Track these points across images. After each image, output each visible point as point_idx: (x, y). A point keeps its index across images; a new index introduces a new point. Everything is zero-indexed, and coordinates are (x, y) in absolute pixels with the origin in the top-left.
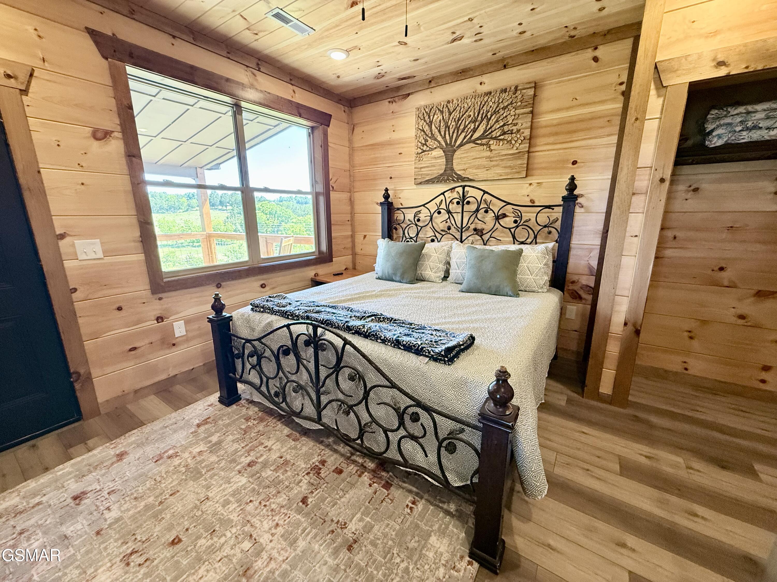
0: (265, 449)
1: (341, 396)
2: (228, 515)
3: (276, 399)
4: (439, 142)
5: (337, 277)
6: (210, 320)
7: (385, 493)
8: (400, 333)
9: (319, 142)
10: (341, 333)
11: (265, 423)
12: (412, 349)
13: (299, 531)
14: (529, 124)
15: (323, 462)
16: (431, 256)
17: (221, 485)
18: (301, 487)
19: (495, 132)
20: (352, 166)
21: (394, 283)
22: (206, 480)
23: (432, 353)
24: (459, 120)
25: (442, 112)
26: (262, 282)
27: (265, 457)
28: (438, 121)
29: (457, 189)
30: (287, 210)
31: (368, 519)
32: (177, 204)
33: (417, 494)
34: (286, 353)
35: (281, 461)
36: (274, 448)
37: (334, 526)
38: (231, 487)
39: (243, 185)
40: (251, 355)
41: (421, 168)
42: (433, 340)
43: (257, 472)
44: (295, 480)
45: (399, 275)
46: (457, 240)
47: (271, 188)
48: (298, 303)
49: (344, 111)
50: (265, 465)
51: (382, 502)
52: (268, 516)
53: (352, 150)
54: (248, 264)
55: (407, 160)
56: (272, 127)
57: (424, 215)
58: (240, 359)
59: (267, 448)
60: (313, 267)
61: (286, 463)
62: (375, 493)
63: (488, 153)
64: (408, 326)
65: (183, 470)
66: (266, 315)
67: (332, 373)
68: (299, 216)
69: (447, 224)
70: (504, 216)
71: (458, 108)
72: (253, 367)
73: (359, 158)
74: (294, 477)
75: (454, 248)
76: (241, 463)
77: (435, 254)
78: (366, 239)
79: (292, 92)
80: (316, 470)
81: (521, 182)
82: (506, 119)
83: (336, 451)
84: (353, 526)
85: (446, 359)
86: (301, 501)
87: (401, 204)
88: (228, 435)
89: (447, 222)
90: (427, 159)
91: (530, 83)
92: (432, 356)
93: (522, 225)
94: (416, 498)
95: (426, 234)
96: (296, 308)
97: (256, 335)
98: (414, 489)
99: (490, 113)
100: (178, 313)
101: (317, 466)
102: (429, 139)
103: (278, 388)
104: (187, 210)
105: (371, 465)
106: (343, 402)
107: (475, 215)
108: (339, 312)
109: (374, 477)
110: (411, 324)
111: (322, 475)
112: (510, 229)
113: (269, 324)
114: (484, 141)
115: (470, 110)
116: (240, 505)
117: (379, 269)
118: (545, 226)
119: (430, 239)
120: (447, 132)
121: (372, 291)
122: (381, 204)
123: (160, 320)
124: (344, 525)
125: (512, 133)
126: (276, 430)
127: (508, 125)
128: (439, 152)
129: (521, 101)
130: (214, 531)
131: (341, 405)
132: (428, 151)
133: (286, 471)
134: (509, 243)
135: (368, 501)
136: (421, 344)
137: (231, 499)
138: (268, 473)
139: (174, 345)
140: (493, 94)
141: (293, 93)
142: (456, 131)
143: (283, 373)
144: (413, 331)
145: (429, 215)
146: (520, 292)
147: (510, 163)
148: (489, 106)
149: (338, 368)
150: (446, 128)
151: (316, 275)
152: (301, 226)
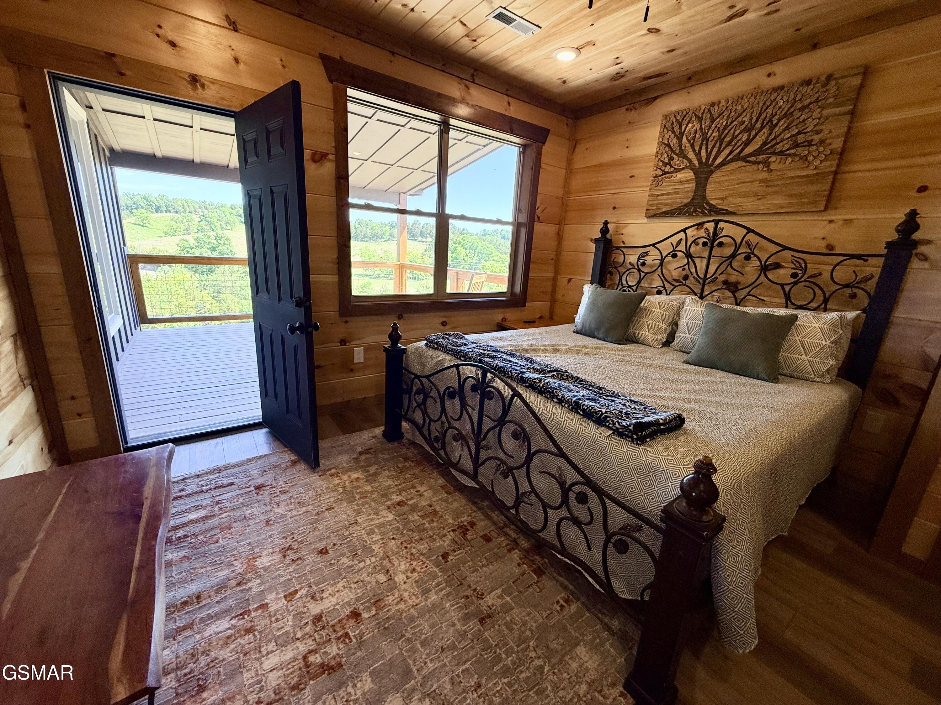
0: (416, 494)
1: (502, 455)
2: (370, 544)
3: (436, 444)
4: (690, 160)
5: (528, 325)
6: (386, 350)
7: (534, 579)
8: (583, 396)
9: (530, 163)
10: (513, 384)
11: (422, 467)
12: (593, 416)
13: (434, 583)
14: (844, 130)
15: (472, 524)
16: (651, 312)
17: (370, 515)
18: (444, 541)
19: (781, 144)
20: (567, 191)
21: (596, 340)
22: (358, 505)
23: (617, 425)
24: (725, 129)
25: (700, 119)
26: (444, 319)
27: (415, 500)
28: (692, 132)
29: (707, 225)
30: (489, 246)
31: (508, 599)
32: (380, 232)
33: (572, 593)
34: (452, 395)
35: (430, 510)
36: (426, 495)
37: (469, 592)
38: (378, 519)
39: (439, 211)
40: (418, 392)
41: (658, 195)
42: (624, 411)
43: (405, 514)
44: (440, 533)
45: (602, 330)
46: (696, 294)
47: (468, 215)
48: (474, 345)
49: (567, 124)
50: (414, 509)
51: (529, 587)
52: (407, 558)
53: (570, 171)
54: (432, 298)
55: (639, 185)
56: (481, 147)
57: (652, 258)
58: (408, 395)
59: (419, 493)
60: (501, 310)
61: (435, 513)
62: (523, 574)
63: (765, 175)
64: (596, 390)
65: (341, 490)
66: (438, 353)
67: (495, 427)
68: (501, 253)
69: (684, 273)
70: (777, 266)
71: (726, 113)
72: (419, 406)
73: (576, 183)
74: (439, 529)
75: (687, 304)
76: (391, 500)
77: (658, 310)
78: (571, 283)
79: (506, 103)
80: (463, 530)
81: (816, 218)
82: (803, 124)
83: (488, 517)
84: (491, 599)
85: (635, 437)
86: (442, 556)
87: (623, 242)
88: (384, 470)
89: (684, 269)
90: (668, 185)
91: (857, 67)
92: (617, 429)
93: (805, 281)
94: (571, 597)
95: (651, 284)
96: (471, 350)
97: (427, 372)
98: (571, 587)
99: (777, 117)
100: (359, 339)
101: (465, 526)
102: (675, 156)
103: (438, 432)
104: (388, 240)
105: (524, 544)
106: (503, 462)
107: (728, 262)
108: (516, 361)
109: (526, 557)
110: (601, 389)
111: (469, 537)
112: (782, 286)
113: (440, 362)
114: (760, 158)
115: (745, 114)
116: (382, 539)
117: (579, 321)
118: (847, 286)
119: (656, 289)
120: (704, 147)
121: (563, 345)
122: (596, 241)
123: (343, 344)
124: (481, 595)
125: (809, 146)
126: (430, 478)
127: (805, 133)
128: (689, 175)
129: (836, 97)
130: (356, 554)
131: (500, 465)
132: (672, 172)
133: (433, 521)
134: (778, 306)
135: (513, 580)
136: (606, 412)
137: (376, 530)
138: (415, 517)
139: (352, 370)
140: (786, 89)
141: (508, 106)
142: (718, 145)
143: (447, 418)
144: (600, 397)
145: (660, 258)
146: (780, 377)
147: (800, 190)
148: (777, 107)
149: (501, 422)
150: (703, 141)
151: (504, 319)
152: (503, 265)
